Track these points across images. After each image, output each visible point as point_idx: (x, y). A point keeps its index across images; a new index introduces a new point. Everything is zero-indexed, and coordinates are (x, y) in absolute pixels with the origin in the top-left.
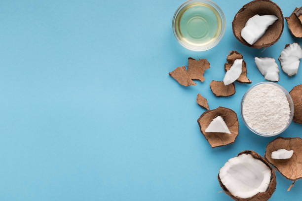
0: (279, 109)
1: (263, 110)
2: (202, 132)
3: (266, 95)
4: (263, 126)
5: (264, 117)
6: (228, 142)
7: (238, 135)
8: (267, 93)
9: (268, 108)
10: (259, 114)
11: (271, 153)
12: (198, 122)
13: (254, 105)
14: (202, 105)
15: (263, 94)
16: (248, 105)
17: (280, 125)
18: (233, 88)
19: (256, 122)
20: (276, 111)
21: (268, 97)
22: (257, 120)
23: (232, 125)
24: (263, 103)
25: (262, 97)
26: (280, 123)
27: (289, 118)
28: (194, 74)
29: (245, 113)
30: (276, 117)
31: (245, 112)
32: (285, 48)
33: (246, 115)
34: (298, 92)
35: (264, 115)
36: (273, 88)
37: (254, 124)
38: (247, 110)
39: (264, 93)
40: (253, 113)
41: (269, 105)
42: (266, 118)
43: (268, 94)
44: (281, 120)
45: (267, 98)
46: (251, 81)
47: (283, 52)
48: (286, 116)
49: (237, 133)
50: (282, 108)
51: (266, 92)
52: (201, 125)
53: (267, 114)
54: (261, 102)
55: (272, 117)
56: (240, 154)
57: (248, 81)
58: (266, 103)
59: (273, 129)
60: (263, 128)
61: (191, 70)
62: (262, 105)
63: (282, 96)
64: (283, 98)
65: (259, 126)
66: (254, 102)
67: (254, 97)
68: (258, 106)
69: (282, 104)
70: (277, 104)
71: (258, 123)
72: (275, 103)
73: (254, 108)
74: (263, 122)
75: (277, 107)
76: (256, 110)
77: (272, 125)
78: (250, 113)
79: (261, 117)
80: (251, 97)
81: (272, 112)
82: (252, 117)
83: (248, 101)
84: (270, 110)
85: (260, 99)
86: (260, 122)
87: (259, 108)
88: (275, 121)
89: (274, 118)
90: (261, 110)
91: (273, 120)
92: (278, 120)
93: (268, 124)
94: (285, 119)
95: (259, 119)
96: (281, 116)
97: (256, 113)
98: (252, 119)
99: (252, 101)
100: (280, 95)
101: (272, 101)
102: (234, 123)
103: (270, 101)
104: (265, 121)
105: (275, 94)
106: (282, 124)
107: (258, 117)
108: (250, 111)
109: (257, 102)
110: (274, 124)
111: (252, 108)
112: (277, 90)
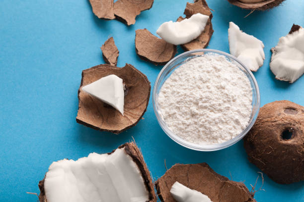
0: (227, 105)
1: (198, 94)
3: (217, 74)
4: (184, 124)
5: (194, 109)
8: (219, 70)
9: (208, 94)
10: (188, 99)
12: (83, 74)
13: (188, 80)
14: (107, 57)
15: (211, 69)
16: (177, 78)
17: (215, 134)
18: (172, 53)
19: (175, 111)
20: (220, 105)
21: (219, 77)
22: (178, 108)
23: (136, 108)
24: (205, 82)
25: (208, 72)
26: (216, 131)
28: (123, 10)
29: (165, 90)
31: (167, 88)
32: (290, 33)
33: (165, 93)
35: (197, 104)
36: (235, 72)
37: (170, 116)
38: (171, 86)
39: (215, 68)
40: (178, 93)
41: (213, 89)
42: (197, 111)
43: (220, 72)
44: (221, 127)
45: (216, 79)
47: (284, 38)
48: (236, 125)
49: (134, 121)
50: (234, 108)
51: (219, 67)
52: (85, 81)
53: (200, 104)
54: (201, 79)
55: (208, 112)
58: (208, 84)
59: (199, 137)
60: (182, 126)
61: (122, 3)
62: (201, 86)
63: (246, 91)
64: (245, 96)
65: (176, 122)
66: (189, 76)
67: (194, 69)
68: (193, 84)
69: (238, 101)
70: (227, 95)
71: (179, 114)
72: (226, 91)
73: (184, 85)
74: (188, 116)
75: (225, 100)
76: (185, 89)
77: (201, 129)
78: (173, 92)
79: (188, 106)
80: (190, 67)
81: (212, 103)
82: (173, 99)
83: (180, 72)
84: (210, 99)
85: (201, 74)
86: (183, 114)
87: (192, 88)
88: (210, 123)
89: (210, 116)
90: (194, 93)
91: (207, 119)
92: (216, 123)
93: (196, 123)
94: (230, 129)
95: (184, 108)
96: (225, 119)
97: (182, 95)
98: (171, 104)
99: (186, 74)
100: (243, 88)
101: (221, 86)
102: (140, 105)
103: (219, 84)
104: (193, 115)
105: (233, 79)
106: (221, 137)
107: (183, 103)
108: (174, 89)
109: (194, 77)
110: (205, 128)
111: (181, 85)
112: (240, 76)
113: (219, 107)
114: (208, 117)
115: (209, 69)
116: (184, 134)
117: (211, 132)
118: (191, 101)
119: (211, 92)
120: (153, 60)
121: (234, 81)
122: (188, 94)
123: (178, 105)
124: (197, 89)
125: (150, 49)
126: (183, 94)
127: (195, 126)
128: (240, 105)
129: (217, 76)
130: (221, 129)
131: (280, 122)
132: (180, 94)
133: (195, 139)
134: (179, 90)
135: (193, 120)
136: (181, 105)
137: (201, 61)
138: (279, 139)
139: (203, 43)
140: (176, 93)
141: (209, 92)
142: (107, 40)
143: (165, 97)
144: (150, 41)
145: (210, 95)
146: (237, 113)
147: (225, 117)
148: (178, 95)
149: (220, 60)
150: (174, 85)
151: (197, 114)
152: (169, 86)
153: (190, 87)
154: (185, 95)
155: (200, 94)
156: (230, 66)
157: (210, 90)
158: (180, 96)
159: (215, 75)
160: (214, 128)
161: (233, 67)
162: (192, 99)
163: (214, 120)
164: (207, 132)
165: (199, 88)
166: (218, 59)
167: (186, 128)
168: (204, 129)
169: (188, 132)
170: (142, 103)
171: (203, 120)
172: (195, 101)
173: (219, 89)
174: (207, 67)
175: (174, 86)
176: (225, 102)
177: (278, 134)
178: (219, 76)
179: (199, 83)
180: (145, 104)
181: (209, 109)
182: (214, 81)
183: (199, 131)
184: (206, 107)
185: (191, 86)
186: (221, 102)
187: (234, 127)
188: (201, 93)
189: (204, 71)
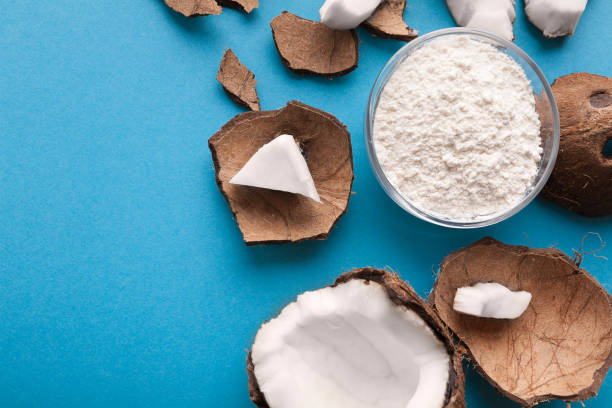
0: (506, 133)
1: (448, 128)
2: (219, 183)
3: (467, 77)
4: (438, 188)
5: (449, 157)
6: (308, 234)
7: (344, 212)
8: (469, 68)
9: (467, 124)
10: (432, 142)
11: (453, 291)
12: (211, 147)
13: (419, 106)
14: (236, 93)
15: (454, 71)
16: (393, 104)
17: (501, 192)
18: (352, 46)
19: (414, 169)
20: (494, 137)
21: (473, 82)
22: (419, 162)
23: (331, 176)
24: (453, 101)
25: (452, 79)
26: (501, 186)
27: (534, 171)
29: (382, 134)
30: (492, 159)
31: (383, 129)
33: (383, 140)
34: (573, 90)
35: (452, 146)
36: (493, 58)
37: (406, 179)
38: (390, 123)
39: (460, 66)
40: (410, 135)
41: (473, 111)
42: (456, 161)
43: (472, 72)
44: (506, 175)
45: (469, 88)
46: (415, 33)
48: (527, 162)
49: (342, 205)
50: (517, 132)
51: (467, 62)
52: (221, 159)
53: (459, 146)
54: (444, 98)
55: (475, 156)
56: (343, 280)
57: (406, 33)
58: (461, 104)
59: (472, 202)
60: (437, 194)
62: (448, 109)
63: (522, 90)
64: (523, 99)
65: (423, 188)
66: (418, 96)
67: (421, 80)
68: (432, 110)
69: (519, 118)
70: (501, 114)
71: (424, 173)
72: (496, 108)
73: (415, 117)
74: (442, 173)
75: (500, 124)
76: (421, 124)
77: (474, 190)
78: (398, 136)
79: (437, 155)
80: (411, 77)
81: (480, 139)
82: (404, 150)
83: (396, 91)
84: (475, 131)
85: (442, 88)
86: (431, 171)
87: (433, 118)
88: (486, 175)
89: (483, 163)
90: (441, 129)
91: (479, 169)
92: (497, 172)
93: (459, 181)
94: (522, 173)
95: (430, 161)
96: (508, 158)
97: (419, 138)
98: (403, 159)
99: (410, 92)
100: (515, 86)
101: (484, 100)
102: (339, 170)
103: (479, 98)
104: (450, 168)
105: (496, 77)
106: (510, 191)
107: (424, 152)
108: (399, 129)
109: (429, 97)
110: (480, 185)
111: (410, 118)
112: (504, 65)
113: (493, 142)
114: (479, 165)
115: (453, 74)
116: (444, 205)
117: (492, 189)
118: (440, 145)
119: (471, 118)
120: (323, 72)
121: (500, 80)
122: (430, 133)
123: (418, 158)
124: (444, 118)
125: (307, 49)
126: (419, 135)
127: (459, 186)
128: (522, 122)
129: (470, 82)
130: (506, 179)
131: (596, 130)
132: (414, 137)
133: (465, 208)
134: (409, 131)
135: (454, 177)
136: (423, 157)
137: (427, 56)
138: (601, 160)
139: (397, 5)
140: (403, 137)
141: (468, 118)
142: (222, 58)
143: (387, 147)
144: (302, 33)
145: (471, 125)
146: (522, 139)
147: (508, 155)
148: (410, 140)
149: (462, 45)
150: (393, 120)
151: (459, 165)
152: (384, 124)
153: (429, 120)
154: (425, 136)
155: (453, 128)
156: (481, 51)
157: (468, 115)
158: (414, 141)
159: (465, 81)
160: (496, 182)
161: (486, 51)
162: (439, 140)
163: (493, 168)
164: (486, 190)
165: (446, 114)
166: (457, 44)
167: (444, 195)
168: (479, 189)
169: (451, 200)
170: (342, 166)
171: (474, 174)
172: (447, 143)
173: (481, 106)
174: (445, 68)
175: (395, 122)
176: (500, 128)
177: (597, 152)
178: (474, 80)
179: (443, 106)
180: (348, 167)
181: (477, 150)
182: (468, 94)
183: (470, 194)
184: (471, 149)
185: (430, 116)
186: (495, 131)
187: (526, 166)
188: (454, 124)
189: (443, 80)
